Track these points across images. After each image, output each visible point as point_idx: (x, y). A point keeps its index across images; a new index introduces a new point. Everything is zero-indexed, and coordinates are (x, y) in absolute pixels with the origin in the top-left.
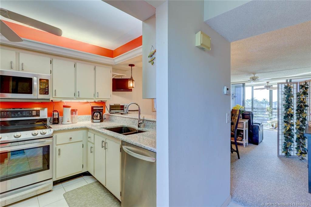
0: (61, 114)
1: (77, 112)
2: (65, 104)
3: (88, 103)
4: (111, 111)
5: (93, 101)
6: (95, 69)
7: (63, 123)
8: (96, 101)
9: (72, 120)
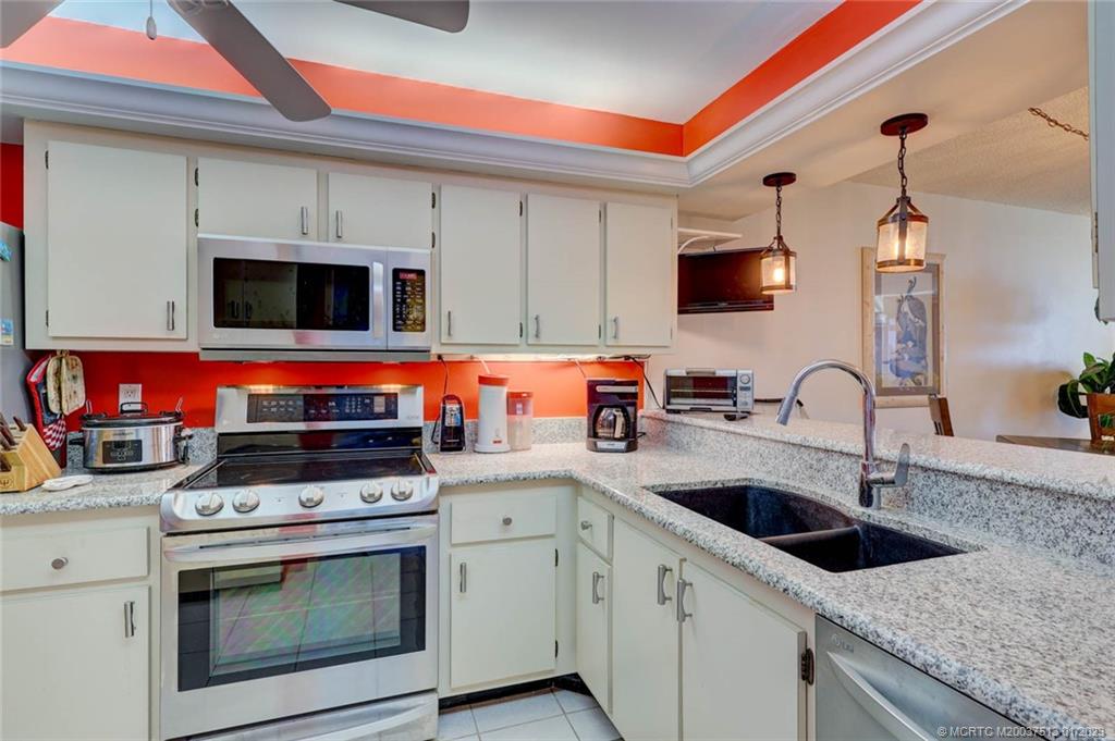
0: (471, 408)
1: (531, 406)
2: (487, 372)
3: (571, 364)
4: (673, 401)
5: (592, 357)
6: (603, 215)
7: (479, 447)
8: (607, 356)
9: (511, 436)
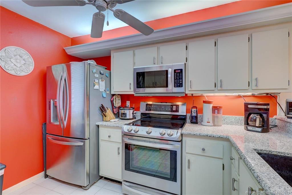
1: (222, 111)
3: (239, 97)
5: (250, 94)
6: (250, 39)
7: (203, 123)
8: (256, 93)
9: (214, 121)
